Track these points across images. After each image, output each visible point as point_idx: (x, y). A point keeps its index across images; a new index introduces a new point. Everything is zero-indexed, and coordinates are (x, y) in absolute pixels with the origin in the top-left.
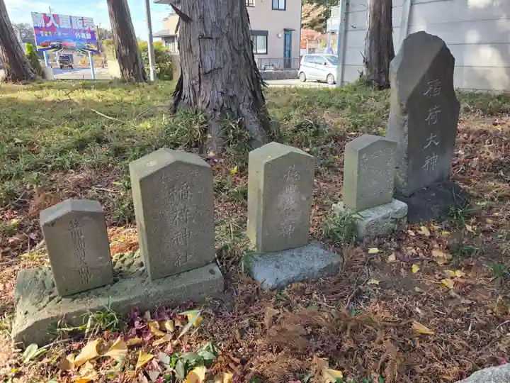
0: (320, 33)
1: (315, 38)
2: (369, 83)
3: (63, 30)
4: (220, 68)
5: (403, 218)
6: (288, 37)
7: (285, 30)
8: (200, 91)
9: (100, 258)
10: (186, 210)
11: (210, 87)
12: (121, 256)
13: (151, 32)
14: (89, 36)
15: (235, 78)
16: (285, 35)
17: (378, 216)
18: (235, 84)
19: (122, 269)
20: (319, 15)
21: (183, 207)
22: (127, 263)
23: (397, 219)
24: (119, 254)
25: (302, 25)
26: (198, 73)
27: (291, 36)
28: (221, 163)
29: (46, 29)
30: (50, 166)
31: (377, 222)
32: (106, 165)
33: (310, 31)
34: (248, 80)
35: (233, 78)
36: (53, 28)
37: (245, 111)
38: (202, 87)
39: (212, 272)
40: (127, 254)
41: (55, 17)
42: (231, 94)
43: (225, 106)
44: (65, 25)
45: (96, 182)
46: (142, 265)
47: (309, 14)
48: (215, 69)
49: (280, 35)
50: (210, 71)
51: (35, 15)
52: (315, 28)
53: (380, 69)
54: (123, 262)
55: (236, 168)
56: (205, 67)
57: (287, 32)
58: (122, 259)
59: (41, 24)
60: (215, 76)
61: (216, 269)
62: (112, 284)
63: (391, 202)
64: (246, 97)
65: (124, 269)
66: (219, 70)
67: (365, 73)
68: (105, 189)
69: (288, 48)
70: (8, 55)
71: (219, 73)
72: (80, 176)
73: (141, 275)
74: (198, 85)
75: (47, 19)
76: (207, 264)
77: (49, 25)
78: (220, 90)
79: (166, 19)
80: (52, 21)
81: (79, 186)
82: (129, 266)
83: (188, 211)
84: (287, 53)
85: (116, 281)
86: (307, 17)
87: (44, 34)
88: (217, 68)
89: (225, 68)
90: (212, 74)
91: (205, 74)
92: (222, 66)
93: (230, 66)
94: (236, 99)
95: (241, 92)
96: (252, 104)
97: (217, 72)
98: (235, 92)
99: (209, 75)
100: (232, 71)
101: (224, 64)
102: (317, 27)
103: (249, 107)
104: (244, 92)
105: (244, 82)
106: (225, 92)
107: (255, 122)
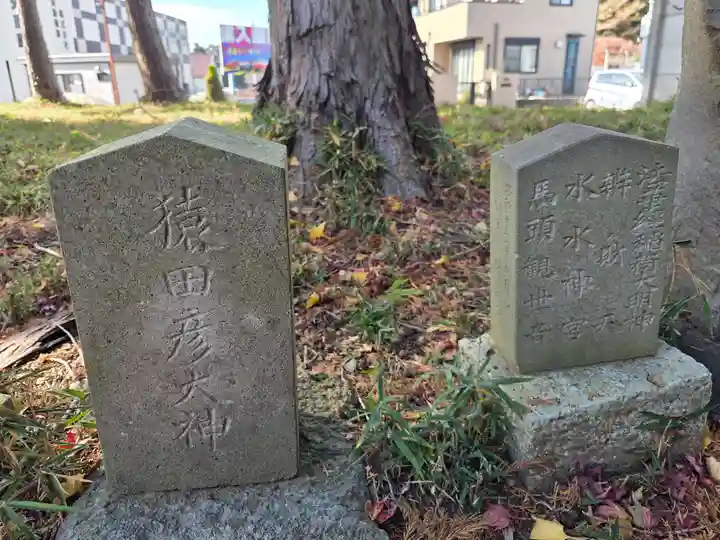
0: (630, 43)
1: (621, 51)
4: (326, 26)
5: (694, 416)
6: (573, 46)
7: (569, 35)
8: (289, 73)
11: (307, 61)
15: (358, 46)
16: (568, 45)
17: (585, 404)
18: (359, 59)
20: (633, 15)
23: (663, 419)
26: (285, 36)
27: (577, 44)
28: (304, 216)
29: (235, 45)
31: (581, 423)
33: (614, 40)
34: (389, 50)
35: (353, 47)
36: (244, 44)
37: (375, 115)
38: (293, 64)
42: (346, 78)
43: (333, 101)
47: (614, 14)
48: (316, 27)
49: (559, 45)
50: (309, 31)
52: (623, 34)
55: (322, 226)
56: (300, 24)
57: (573, 39)
59: (230, 38)
60: (319, 41)
63: (652, 356)
64: (381, 86)
66: (326, 29)
71: (325, 35)
74: (286, 61)
75: (236, 32)
77: (238, 40)
78: (326, 69)
80: (243, 35)
84: (569, 70)
86: (611, 18)
87: (233, 52)
88: (320, 25)
89: (337, 26)
90: (311, 39)
91: (300, 38)
92: (332, 22)
93: (349, 21)
94: (357, 90)
95: (370, 74)
96: (393, 101)
97: (321, 33)
98: (356, 76)
99: (306, 40)
100: (351, 31)
101: (336, 16)
102: (627, 33)
103: (384, 106)
104: (377, 76)
105: (378, 55)
106: (333, 74)
107: (396, 137)
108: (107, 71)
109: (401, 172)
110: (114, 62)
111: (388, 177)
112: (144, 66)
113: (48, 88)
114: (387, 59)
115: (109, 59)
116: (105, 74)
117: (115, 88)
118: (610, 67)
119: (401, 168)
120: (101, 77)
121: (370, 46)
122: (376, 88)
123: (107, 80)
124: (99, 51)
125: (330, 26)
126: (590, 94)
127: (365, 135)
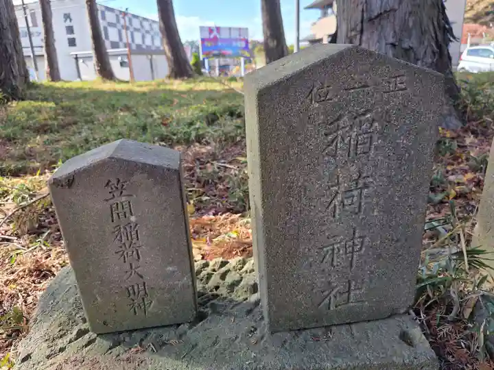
0: (485, 27)
1: (478, 33)
3: (224, 40)
4: (394, 10)
9: (170, 269)
10: (361, 182)
11: (375, 38)
12: (223, 264)
13: (298, 38)
14: (243, 44)
15: (414, 22)
18: (414, 32)
19: (218, 292)
20: (487, 7)
21: (355, 176)
22: (229, 279)
24: (221, 259)
25: (464, 19)
26: (360, 19)
29: (209, 40)
30: (175, 137)
32: (233, 138)
33: (473, 26)
34: (434, 28)
35: (411, 24)
36: (215, 39)
38: (364, 38)
39: (405, 338)
40: (233, 262)
41: (218, 29)
42: (406, 45)
44: (224, 35)
45: (220, 157)
46: (254, 289)
47: (472, 7)
48: (385, 11)
50: (379, 14)
51: (202, 28)
52: (479, 21)
54: (223, 276)
56: (372, 11)
58: (224, 269)
59: (207, 35)
61: (417, 333)
62: (193, 324)
64: (429, 51)
65: (223, 291)
66: (392, 13)
68: (228, 166)
70: (173, 55)
71: (391, 17)
72: (204, 150)
73: (249, 312)
74: (358, 37)
75: (211, 30)
76: (393, 314)
77: (212, 36)
78: (391, 40)
79: (315, 24)
80: (215, 33)
81: (198, 159)
82: (233, 286)
83: (366, 186)
85: (201, 317)
86: (470, 10)
87: (208, 44)
88: (388, 10)
89: (400, 9)
90: (380, 20)
91: (371, 20)
92: (396, 7)
93: (409, 6)
94: (413, 55)
95: (421, 43)
96: (437, 61)
97: (388, 15)
98: (412, 43)
99: (376, 21)
100: (410, 13)
101: (400, 3)
102: (483, 20)
103: (431, 65)
104: (426, 43)
105: (427, 29)
106: (397, 44)
108: (126, 60)
110: (131, 54)
112: (169, 54)
113: (105, 71)
114: (433, 32)
115: (127, 52)
116: (124, 62)
117: (131, 71)
118: (472, 45)
120: (122, 64)
122: (425, 52)
123: (126, 66)
124: (118, 47)
125: (395, 11)
126: (462, 64)
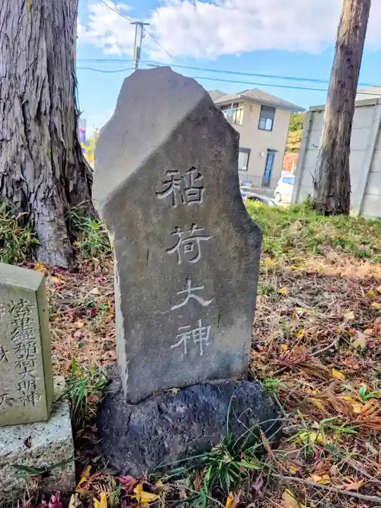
2: (314, 207)
6: (270, 157)
7: (269, 150)
16: (268, 155)
27: (274, 156)
37: (38, 206)
49: (263, 155)
53: (329, 192)
57: (271, 152)
64: (44, 186)
67: (312, 195)
69: (269, 168)
71: (4, 146)
84: (268, 172)
89: (13, 141)
92: (9, 139)
93: (21, 140)
94: (25, 186)
95: (36, 177)
96: (52, 196)
98: (25, 177)
100: (22, 146)
101: (12, 135)
103: (44, 199)
104: (41, 178)
105: (43, 164)
106: (6, 174)
107: (51, 221)
109: (51, 246)
111: (41, 249)
114: (50, 167)
119: (52, 243)
121: (37, 158)
122: (40, 186)
125: (7, 141)
126: (278, 189)
127: (29, 218)
